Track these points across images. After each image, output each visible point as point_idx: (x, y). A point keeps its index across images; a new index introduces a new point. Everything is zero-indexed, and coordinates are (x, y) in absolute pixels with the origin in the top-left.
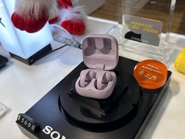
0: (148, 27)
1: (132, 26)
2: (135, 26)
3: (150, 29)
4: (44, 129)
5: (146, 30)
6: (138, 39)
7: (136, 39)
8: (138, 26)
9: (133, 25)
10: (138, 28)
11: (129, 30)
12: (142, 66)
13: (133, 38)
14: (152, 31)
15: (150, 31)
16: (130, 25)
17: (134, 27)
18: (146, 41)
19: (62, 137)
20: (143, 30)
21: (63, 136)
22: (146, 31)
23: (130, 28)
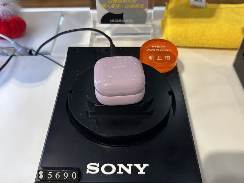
0: (132, 2)
1: (110, 6)
2: (115, 4)
3: (135, 4)
4: (88, 170)
5: (129, 6)
6: (120, 21)
7: (116, 21)
8: (118, 4)
9: (110, 4)
10: (118, 6)
11: (106, 12)
12: (148, 50)
13: (113, 21)
14: (137, 6)
15: (134, 7)
16: (107, 4)
17: (113, 6)
18: (131, 21)
19: (119, 167)
20: (125, 8)
21: (118, 165)
22: (130, 8)
23: (107, 9)
